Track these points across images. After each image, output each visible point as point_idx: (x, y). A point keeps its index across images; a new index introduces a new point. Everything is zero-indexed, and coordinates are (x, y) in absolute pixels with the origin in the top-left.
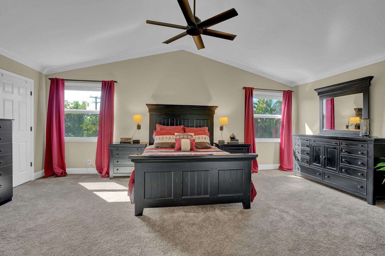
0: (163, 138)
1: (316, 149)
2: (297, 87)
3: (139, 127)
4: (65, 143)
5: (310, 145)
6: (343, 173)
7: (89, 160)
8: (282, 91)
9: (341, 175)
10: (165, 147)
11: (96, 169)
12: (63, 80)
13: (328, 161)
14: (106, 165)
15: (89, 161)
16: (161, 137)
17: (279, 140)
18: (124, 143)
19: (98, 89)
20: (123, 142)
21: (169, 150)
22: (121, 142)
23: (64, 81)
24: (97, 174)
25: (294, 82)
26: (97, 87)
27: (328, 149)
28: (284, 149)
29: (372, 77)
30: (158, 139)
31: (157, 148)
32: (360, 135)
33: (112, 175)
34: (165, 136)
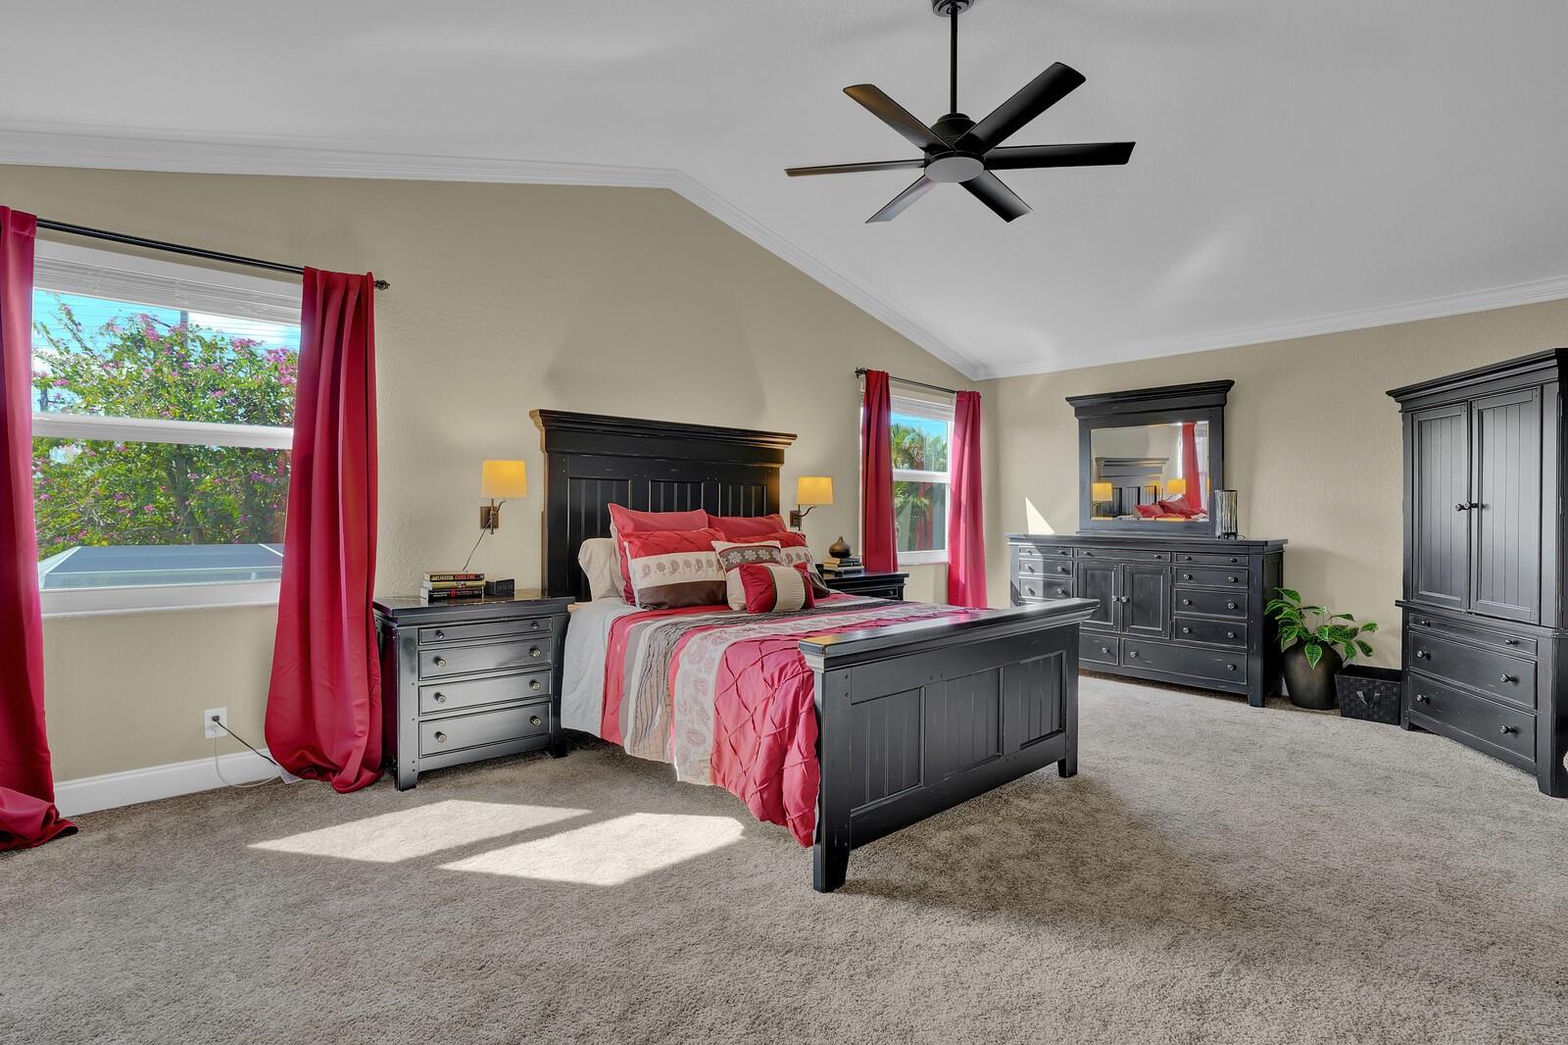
0: (675, 566)
1: (1093, 576)
2: (994, 383)
3: (489, 519)
4: (43, 621)
5: (1075, 567)
6: (1184, 636)
7: (210, 713)
8: (953, 392)
9: (1179, 643)
10: (686, 600)
11: (266, 752)
12: (26, 224)
13: (1135, 611)
14: (361, 722)
15: (216, 719)
16: (665, 559)
17: (943, 556)
18: (449, 597)
19: (267, 306)
20: (445, 594)
21: (716, 614)
22: (436, 595)
23: (33, 231)
24: (279, 780)
25: (985, 367)
26: (263, 299)
27: (1136, 576)
28: (965, 586)
29: (1231, 383)
30: (654, 568)
31: (657, 612)
32: (1218, 534)
33: (414, 766)
34: (679, 557)
